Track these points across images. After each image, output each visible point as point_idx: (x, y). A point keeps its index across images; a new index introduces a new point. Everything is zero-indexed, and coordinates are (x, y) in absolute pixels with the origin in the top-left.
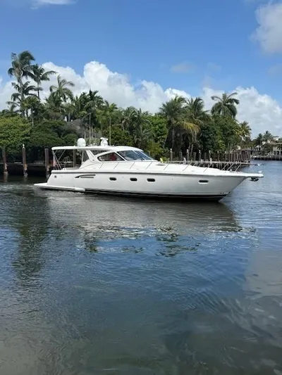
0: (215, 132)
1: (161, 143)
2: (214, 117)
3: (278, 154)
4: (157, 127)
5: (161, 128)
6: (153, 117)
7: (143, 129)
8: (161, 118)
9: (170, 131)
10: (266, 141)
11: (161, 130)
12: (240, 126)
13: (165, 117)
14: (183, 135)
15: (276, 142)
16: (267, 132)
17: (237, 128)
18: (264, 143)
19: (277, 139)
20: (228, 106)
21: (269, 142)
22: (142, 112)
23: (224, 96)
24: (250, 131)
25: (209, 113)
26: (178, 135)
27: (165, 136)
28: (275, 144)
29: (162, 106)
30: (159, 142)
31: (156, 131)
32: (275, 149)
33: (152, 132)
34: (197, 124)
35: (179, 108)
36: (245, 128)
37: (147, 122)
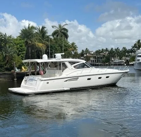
0: (56, 49)
1: (22, 57)
2: (54, 39)
3: (94, 62)
4: (18, 46)
5: (21, 46)
6: (15, 39)
7: (9, 47)
8: (20, 40)
9: (27, 49)
10: (86, 54)
11: (21, 48)
12: (71, 45)
13: (24, 39)
14: (36, 52)
15: (92, 54)
16: (86, 49)
17: (69, 46)
18: (85, 55)
19: (93, 53)
20: (63, 32)
21: (88, 55)
22: (7, 36)
23: (60, 26)
24: (77, 48)
25: (51, 37)
26: (33, 51)
27: (25, 52)
28: (91, 55)
29: (20, 32)
30: (20, 56)
31: (18, 49)
32: (92, 59)
33: (15, 49)
34: (44, 44)
35: (32, 33)
36: (74, 46)
37: (11, 43)
